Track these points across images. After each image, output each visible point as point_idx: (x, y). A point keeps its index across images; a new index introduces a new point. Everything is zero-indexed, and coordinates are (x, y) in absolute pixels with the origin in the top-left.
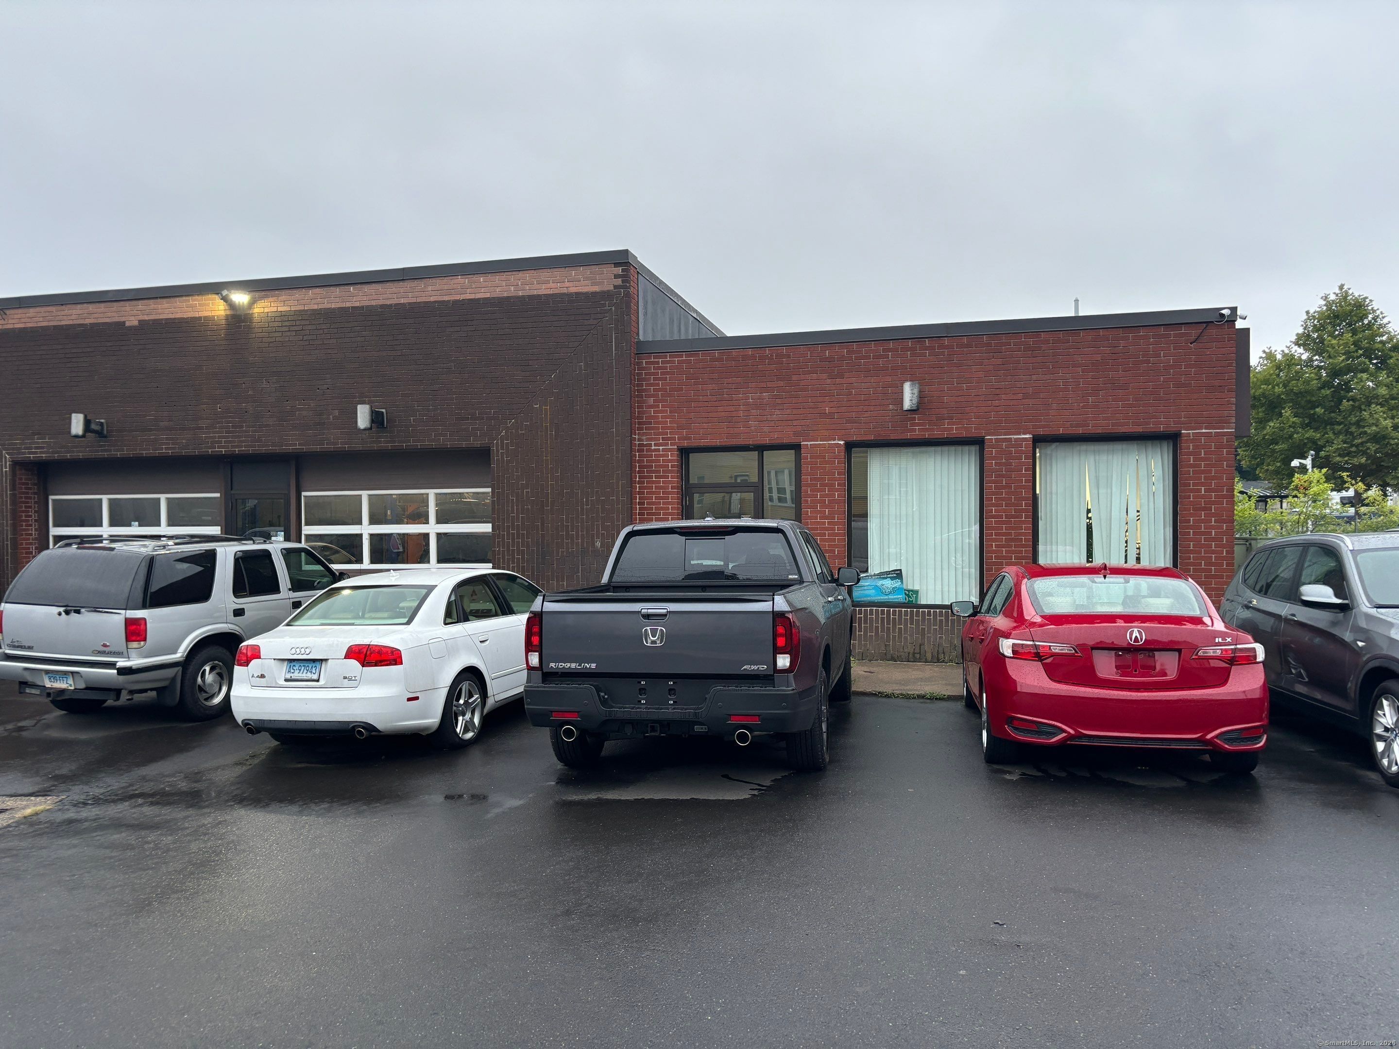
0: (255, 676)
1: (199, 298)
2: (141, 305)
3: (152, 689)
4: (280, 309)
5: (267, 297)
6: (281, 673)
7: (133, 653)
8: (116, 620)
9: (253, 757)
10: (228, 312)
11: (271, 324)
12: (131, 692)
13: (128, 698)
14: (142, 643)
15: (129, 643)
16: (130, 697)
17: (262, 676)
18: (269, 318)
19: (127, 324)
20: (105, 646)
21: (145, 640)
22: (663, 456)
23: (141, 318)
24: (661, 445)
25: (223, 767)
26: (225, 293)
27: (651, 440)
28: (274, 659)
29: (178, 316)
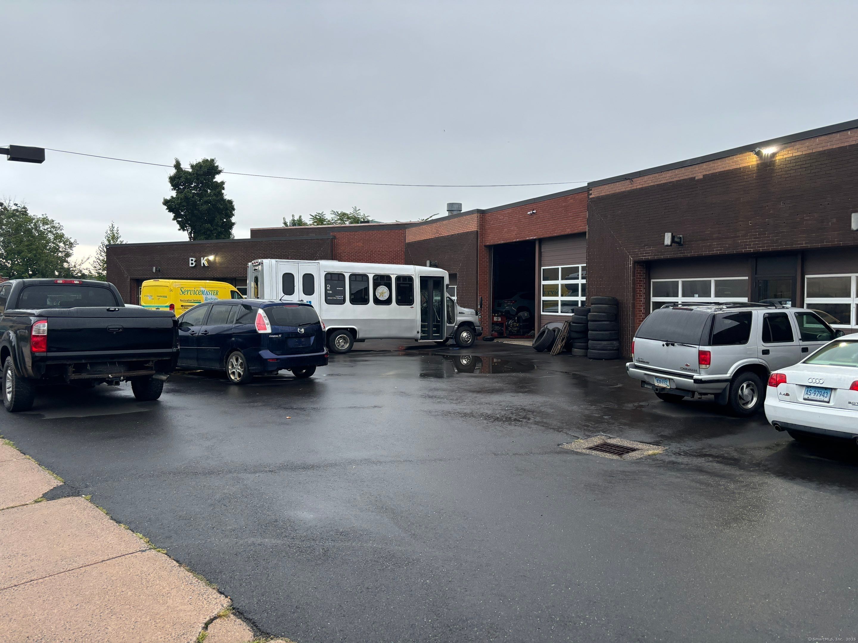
0: (782, 394)
1: (741, 155)
2: (704, 166)
3: (711, 394)
4: (794, 155)
5: (786, 148)
6: (801, 394)
7: (702, 371)
8: (693, 351)
9: (778, 445)
10: (759, 162)
11: (788, 166)
12: (701, 394)
13: (699, 397)
14: (708, 366)
15: (700, 365)
16: (700, 397)
17: (787, 395)
18: (787, 162)
19: (696, 178)
20: (687, 365)
21: (709, 364)
23: (705, 173)
25: (759, 448)
26: (757, 150)
28: (796, 384)
29: (727, 169)
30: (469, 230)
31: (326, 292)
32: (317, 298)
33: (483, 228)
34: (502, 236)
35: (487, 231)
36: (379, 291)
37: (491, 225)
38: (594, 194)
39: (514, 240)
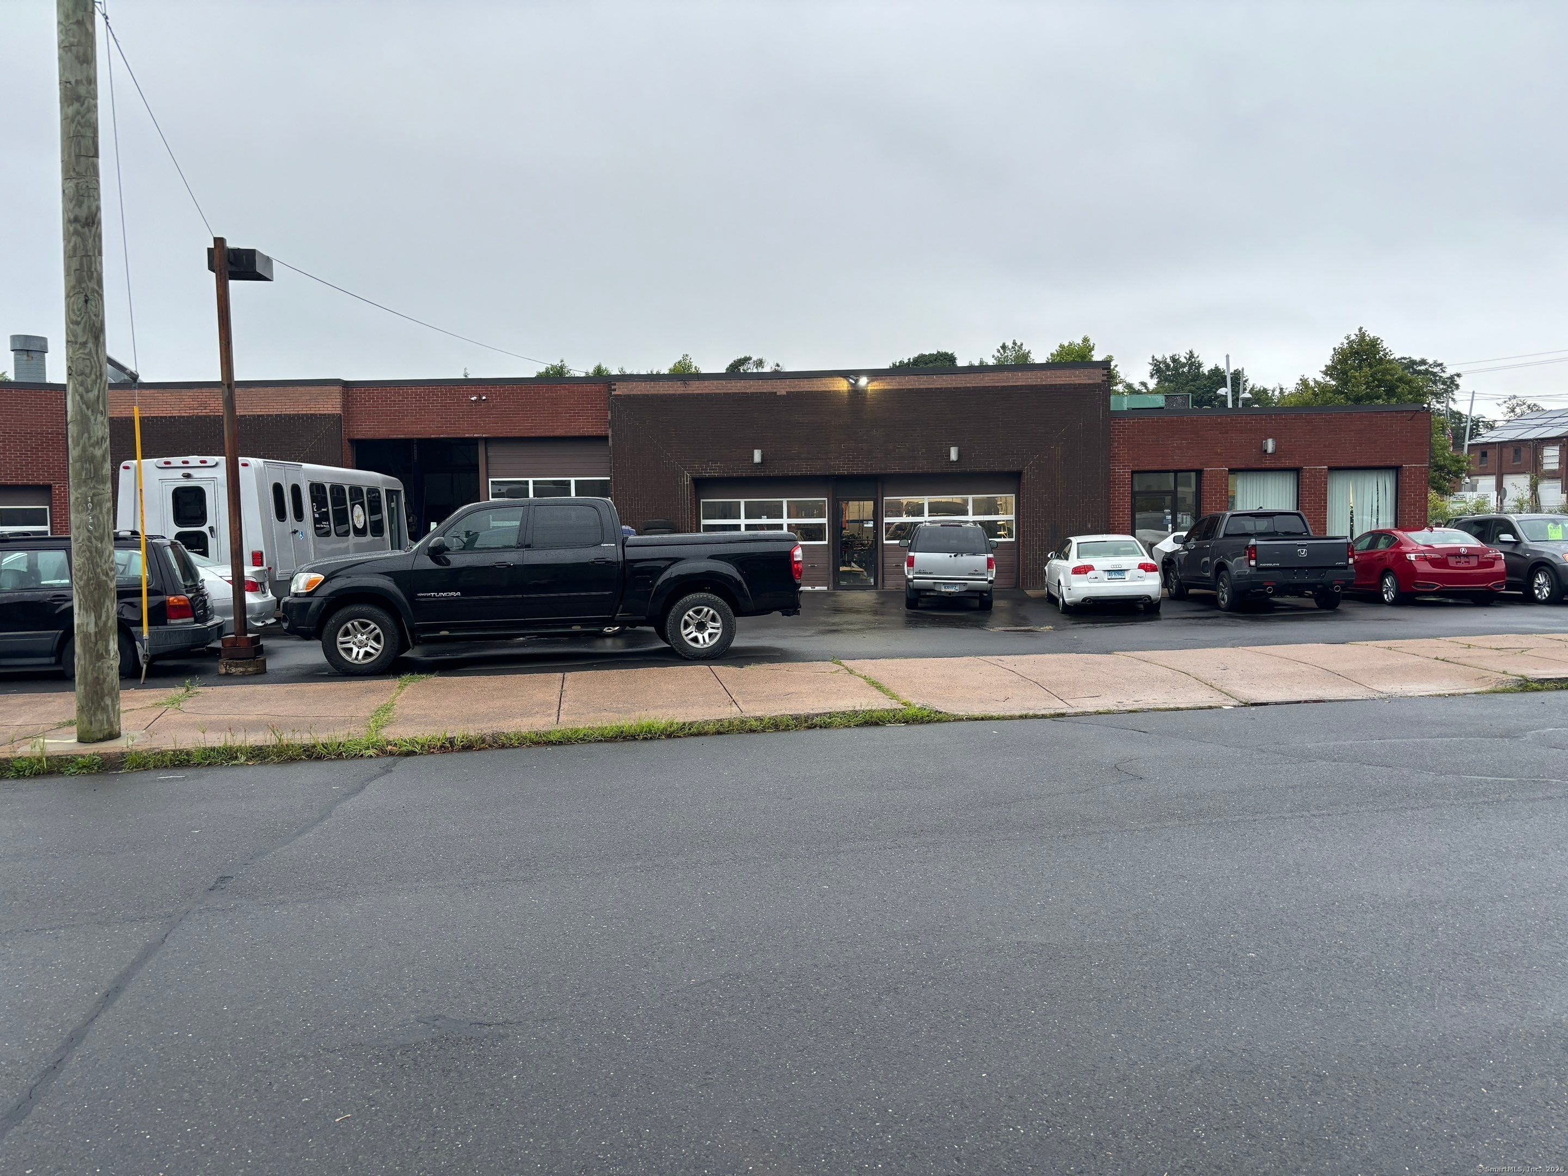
1: (830, 379)
2: (787, 382)
4: (886, 388)
5: (877, 380)
6: (1106, 576)
10: (850, 389)
11: (879, 396)
17: (1096, 578)
18: (878, 393)
19: (778, 394)
20: (975, 571)
22: (1122, 475)
23: (788, 390)
24: (1121, 469)
26: (851, 377)
27: (1116, 466)
29: (815, 389)
30: (317, 412)
31: (314, 516)
32: (308, 524)
33: (348, 411)
34: (401, 428)
35: (356, 417)
36: (356, 514)
37: (367, 407)
38: (620, 390)
39: (433, 436)
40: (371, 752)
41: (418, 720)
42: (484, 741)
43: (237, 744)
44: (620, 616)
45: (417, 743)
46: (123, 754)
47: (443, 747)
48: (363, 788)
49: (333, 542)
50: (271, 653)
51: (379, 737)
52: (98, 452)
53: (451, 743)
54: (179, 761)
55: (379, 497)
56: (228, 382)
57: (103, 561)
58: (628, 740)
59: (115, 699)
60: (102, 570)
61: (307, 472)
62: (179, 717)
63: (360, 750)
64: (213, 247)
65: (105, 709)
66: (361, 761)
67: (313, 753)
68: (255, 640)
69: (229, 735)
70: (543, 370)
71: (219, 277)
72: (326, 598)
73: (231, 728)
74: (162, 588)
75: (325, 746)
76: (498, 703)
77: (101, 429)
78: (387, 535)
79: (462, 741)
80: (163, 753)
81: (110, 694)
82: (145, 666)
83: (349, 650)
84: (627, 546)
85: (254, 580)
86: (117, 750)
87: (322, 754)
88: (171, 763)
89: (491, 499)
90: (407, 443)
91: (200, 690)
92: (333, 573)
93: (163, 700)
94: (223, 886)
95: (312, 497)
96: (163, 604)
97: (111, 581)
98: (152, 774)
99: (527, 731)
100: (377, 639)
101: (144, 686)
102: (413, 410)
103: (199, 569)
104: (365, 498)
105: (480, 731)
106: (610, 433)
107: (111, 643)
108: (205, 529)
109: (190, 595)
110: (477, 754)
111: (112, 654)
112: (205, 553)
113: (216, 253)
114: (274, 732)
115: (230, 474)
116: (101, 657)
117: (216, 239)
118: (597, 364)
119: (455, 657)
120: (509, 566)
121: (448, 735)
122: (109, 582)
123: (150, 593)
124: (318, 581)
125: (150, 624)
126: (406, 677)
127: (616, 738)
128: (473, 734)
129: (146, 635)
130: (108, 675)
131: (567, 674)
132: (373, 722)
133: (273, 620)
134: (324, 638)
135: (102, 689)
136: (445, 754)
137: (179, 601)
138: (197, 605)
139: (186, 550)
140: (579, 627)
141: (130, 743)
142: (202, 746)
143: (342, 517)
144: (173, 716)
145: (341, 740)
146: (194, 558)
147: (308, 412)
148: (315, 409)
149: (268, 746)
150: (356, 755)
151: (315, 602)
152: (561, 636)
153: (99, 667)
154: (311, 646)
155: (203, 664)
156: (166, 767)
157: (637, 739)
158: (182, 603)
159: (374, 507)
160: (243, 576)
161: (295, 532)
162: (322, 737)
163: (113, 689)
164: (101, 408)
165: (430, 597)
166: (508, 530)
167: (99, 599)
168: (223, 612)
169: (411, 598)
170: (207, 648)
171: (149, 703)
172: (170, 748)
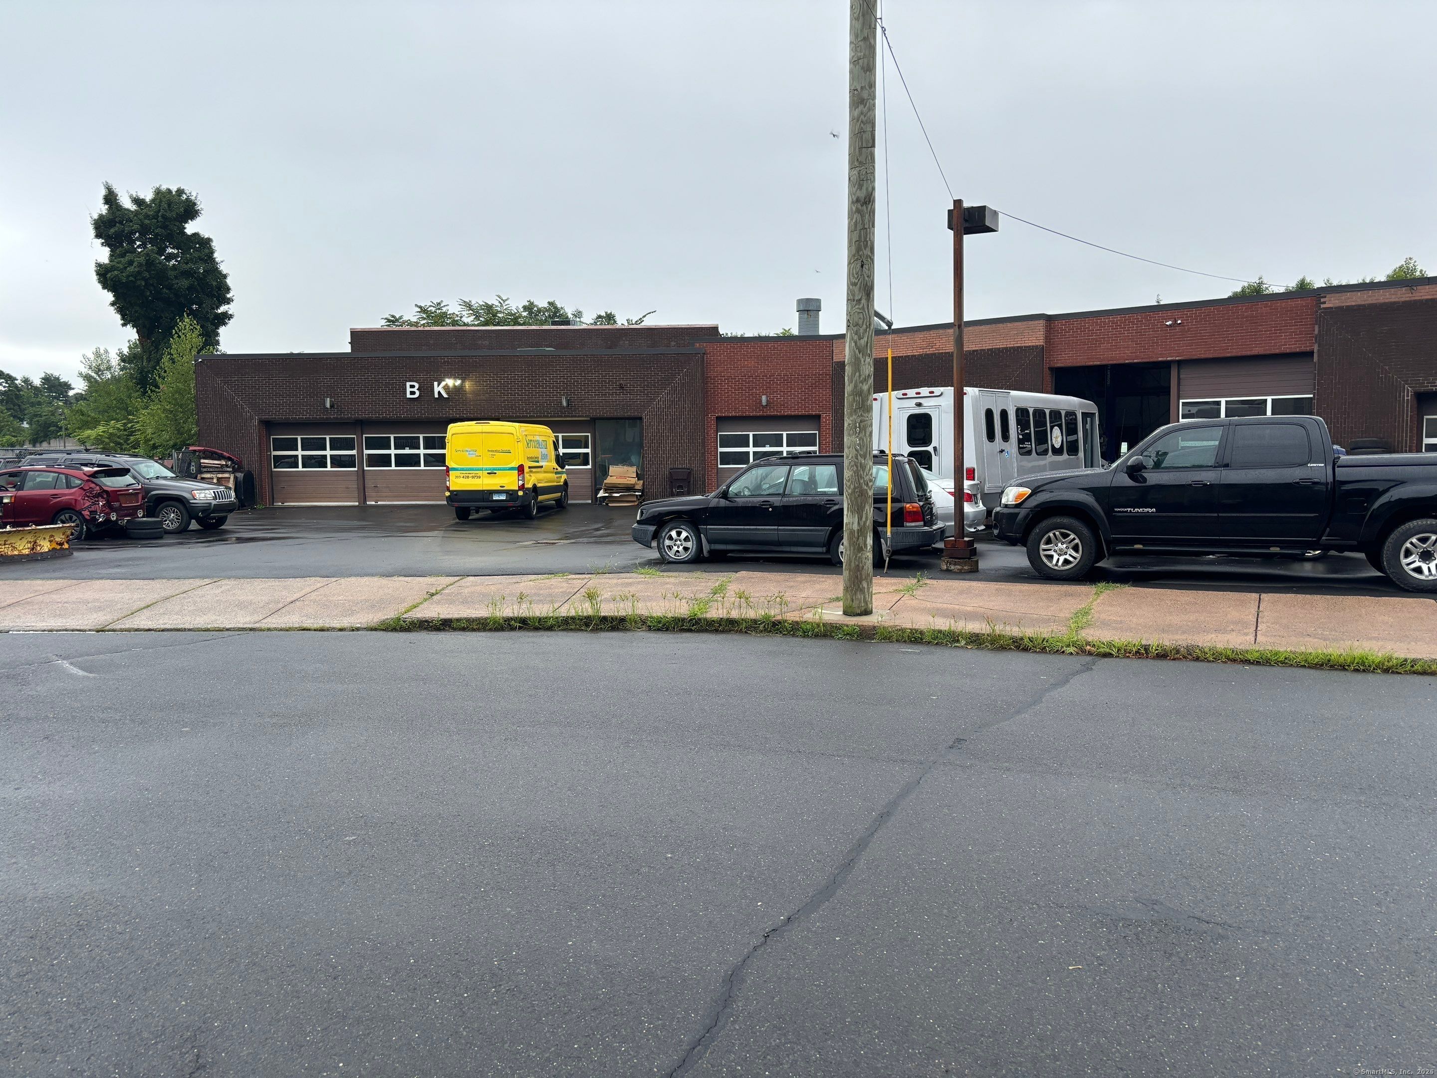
30: (1022, 345)
31: (1018, 437)
32: (1012, 446)
33: (1050, 342)
34: (1097, 355)
35: (1056, 347)
36: (1054, 435)
37: (1067, 338)
38: (1331, 302)
39: (1127, 361)
40: (1072, 649)
41: (1114, 625)
42: (1178, 652)
43: (959, 629)
44: (1326, 539)
45: (1114, 646)
46: (874, 627)
47: (1139, 653)
48: (1067, 681)
49: (1034, 460)
50: (982, 555)
51: (1079, 637)
52: (865, 387)
53: (1145, 649)
54: (915, 638)
55: (1076, 419)
56: (959, 323)
57: (865, 474)
58: (1336, 669)
59: (870, 583)
60: (864, 481)
61: (1015, 398)
62: (914, 602)
63: (1062, 647)
64: (953, 208)
65: (862, 591)
66: (1062, 657)
67: (1021, 644)
68: (970, 543)
69: (952, 621)
70: (1239, 289)
71: (956, 234)
72: (1032, 510)
73: (955, 616)
74: (901, 496)
75: (1031, 639)
76: (1192, 617)
77: (868, 369)
78: (1081, 454)
79: (1157, 650)
80: (903, 630)
81: (866, 579)
82: (888, 559)
83: (1050, 557)
84: (1338, 467)
85: (969, 492)
86: (870, 624)
87: (1028, 646)
88: (908, 639)
89: (1181, 420)
90: (1101, 369)
91: (928, 581)
92: (1039, 487)
93: (901, 588)
94: (960, 746)
95: (1017, 420)
96: (902, 509)
97: (870, 490)
98: (896, 646)
99: (1223, 647)
100: (1076, 548)
101: (887, 575)
102: (1109, 337)
103: (928, 482)
104: (1063, 421)
105: (1174, 642)
106: (1316, 348)
107: (868, 538)
108: (930, 449)
109: (921, 503)
110: (1171, 663)
111: (869, 548)
112: (929, 468)
113: (955, 213)
114: (988, 623)
115: (956, 401)
116: (860, 549)
117: (955, 201)
118: (1300, 278)
119: (1146, 570)
120: (1206, 485)
121: (1144, 642)
122: (868, 490)
123: (894, 500)
124: (1025, 494)
125: (892, 526)
126: (1101, 585)
127: (1322, 665)
128: (1168, 644)
129: (889, 534)
130: (865, 564)
131: (1264, 596)
132: (1073, 623)
133: (983, 527)
134: (1029, 544)
135: (861, 574)
136: (1140, 660)
137: (913, 507)
138: (926, 511)
139: (919, 467)
140: (1278, 549)
141: (880, 619)
142: (932, 628)
143: (1042, 438)
144: (908, 601)
145: (1044, 636)
146: (924, 472)
147: (1015, 345)
148: (1021, 342)
149: (984, 635)
150: (1057, 651)
151: (1023, 512)
152: (1252, 557)
153: (859, 557)
154: (1015, 551)
155: (930, 560)
156: (905, 641)
157: (1347, 670)
158: (915, 510)
159: (1071, 429)
160: (963, 489)
161: (1002, 451)
162: (1029, 632)
163: (868, 575)
164: (869, 352)
165: (1126, 512)
166: (1205, 450)
167: (862, 503)
168: (945, 518)
169: (1109, 511)
170: (932, 548)
171: (892, 589)
172: (908, 627)
